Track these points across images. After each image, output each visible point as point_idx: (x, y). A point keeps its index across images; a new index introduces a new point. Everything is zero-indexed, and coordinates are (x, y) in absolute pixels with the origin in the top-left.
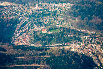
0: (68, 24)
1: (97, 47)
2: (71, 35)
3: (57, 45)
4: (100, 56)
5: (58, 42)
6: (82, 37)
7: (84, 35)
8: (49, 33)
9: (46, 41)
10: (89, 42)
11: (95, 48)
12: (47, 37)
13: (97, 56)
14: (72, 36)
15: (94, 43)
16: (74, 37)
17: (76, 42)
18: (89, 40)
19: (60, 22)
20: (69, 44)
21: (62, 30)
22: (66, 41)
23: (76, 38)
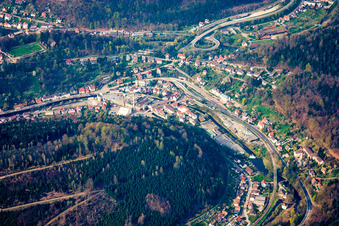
0: (43, 14)
1: (191, 85)
2: (87, 55)
3: (55, 98)
4: (221, 116)
5: (55, 90)
6: (128, 58)
7: (130, 51)
8: (13, 60)
9: (12, 93)
10: (159, 71)
11: (186, 91)
12: (10, 77)
13: (210, 117)
14: (93, 59)
15: (176, 75)
16: (100, 60)
17: (113, 79)
18: (154, 65)
19: (15, 12)
20: (92, 90)
21: (53, 44)
22: (81, 80)
23: (110, 64)
